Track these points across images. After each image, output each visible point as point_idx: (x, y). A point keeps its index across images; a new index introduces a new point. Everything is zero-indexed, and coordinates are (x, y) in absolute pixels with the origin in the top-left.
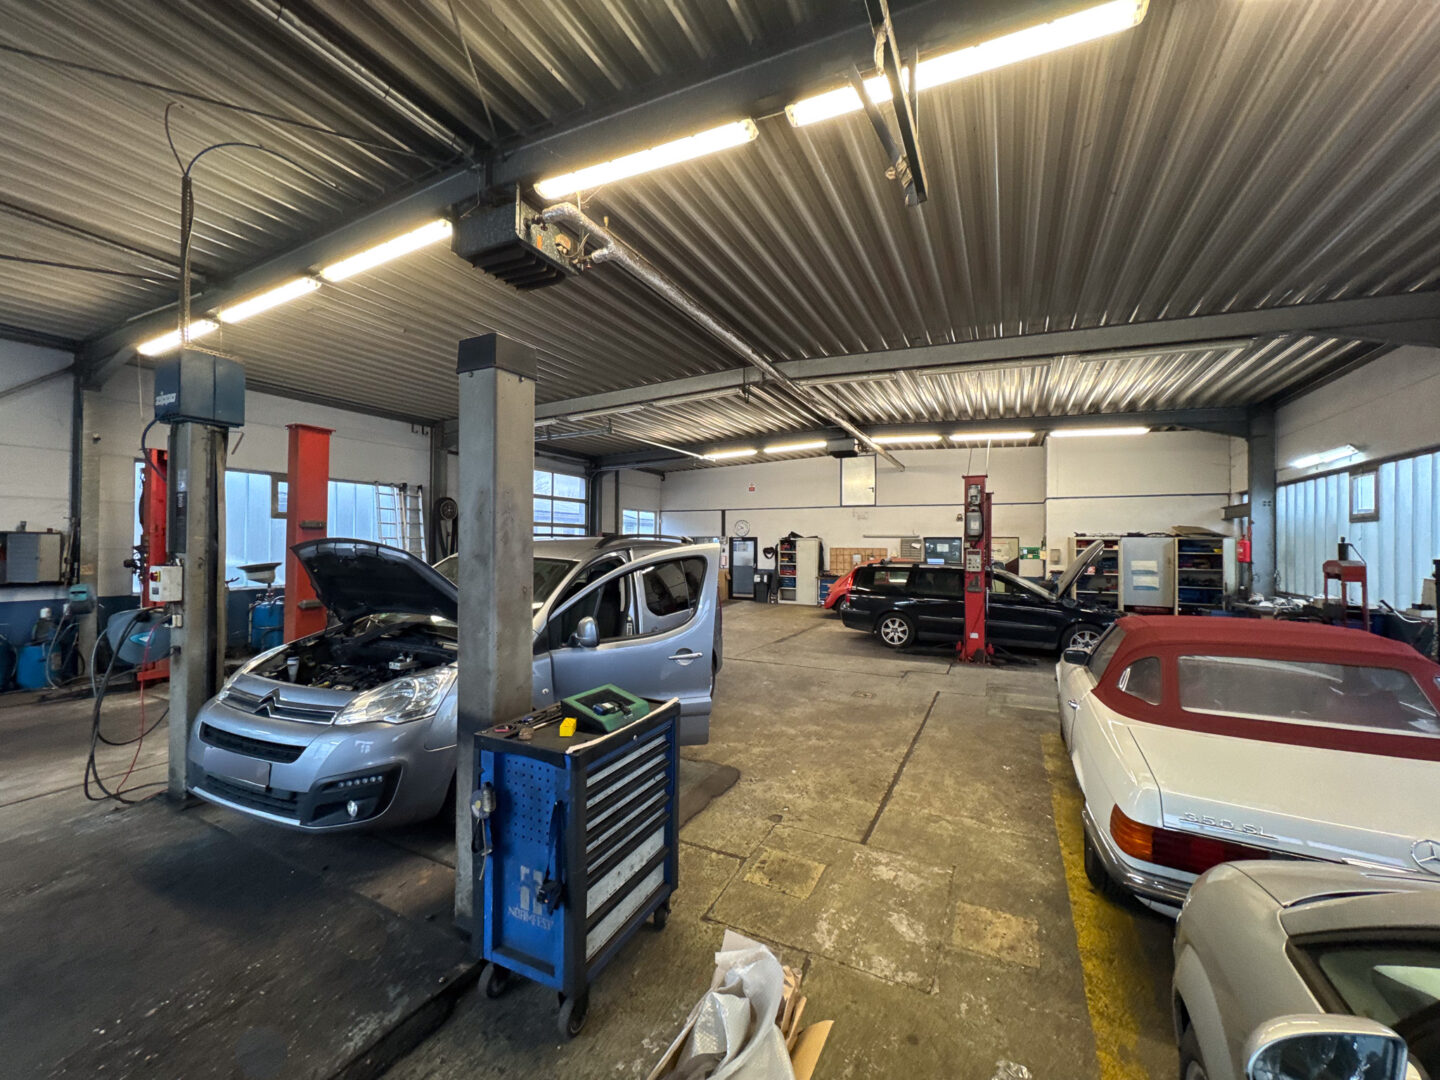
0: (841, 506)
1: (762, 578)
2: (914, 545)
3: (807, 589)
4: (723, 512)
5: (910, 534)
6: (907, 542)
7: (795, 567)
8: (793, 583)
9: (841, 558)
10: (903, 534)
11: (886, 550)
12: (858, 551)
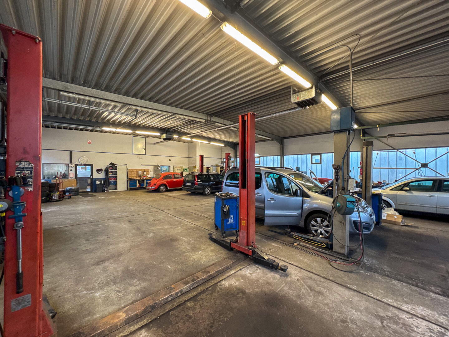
0: (133, 154)
1: (101, 182)
2: (158, 168)
3: (122, 184)
4: (71, 152)
5: (157, 165)
6: (156, 167)
7: (116, 177)
8: (116, 183)
9: (133, 173)
10: (155, 164)
11: (149, 169)
12: (140, 170)
